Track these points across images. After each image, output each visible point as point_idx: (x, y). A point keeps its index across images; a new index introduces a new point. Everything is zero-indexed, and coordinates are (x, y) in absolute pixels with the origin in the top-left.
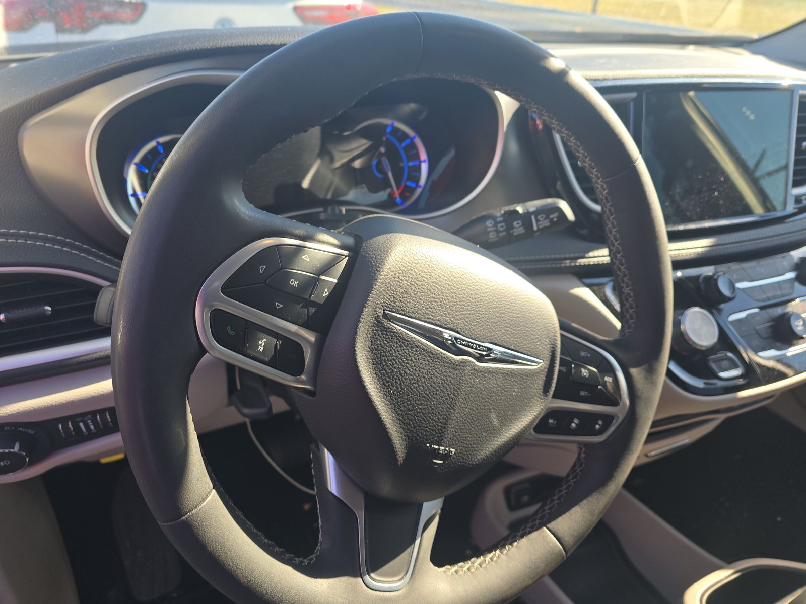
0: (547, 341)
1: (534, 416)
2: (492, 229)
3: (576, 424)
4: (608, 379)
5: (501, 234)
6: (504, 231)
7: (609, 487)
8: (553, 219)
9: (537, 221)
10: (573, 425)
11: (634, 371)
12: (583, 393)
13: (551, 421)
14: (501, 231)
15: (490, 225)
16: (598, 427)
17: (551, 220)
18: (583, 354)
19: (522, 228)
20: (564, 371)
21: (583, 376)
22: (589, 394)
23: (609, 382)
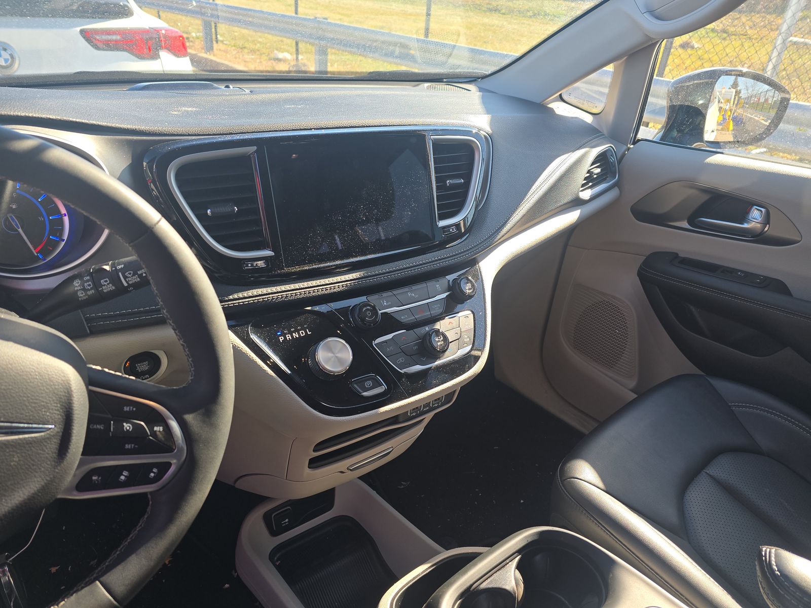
0: (59, 405)
1: (45, 481)
2: (79, 288)
3: (125, 476)
4: (158, 429)
5: (90, 293)
6: (91, 289)
7: (170, 530)
8: (142, 274)
9: (125, 278)
10: (122, 478)
11: (189, 418)
12: (128, 446)
13: (94, 478)
14: (88, 290)
15: (77, 285)
16: (152, 475)
17: (140, 276)
18: (126, 409)
19: (111, 285)
20: (102, 428)
21: (125, 430)
22: (136, 446)
23: (159, 431)
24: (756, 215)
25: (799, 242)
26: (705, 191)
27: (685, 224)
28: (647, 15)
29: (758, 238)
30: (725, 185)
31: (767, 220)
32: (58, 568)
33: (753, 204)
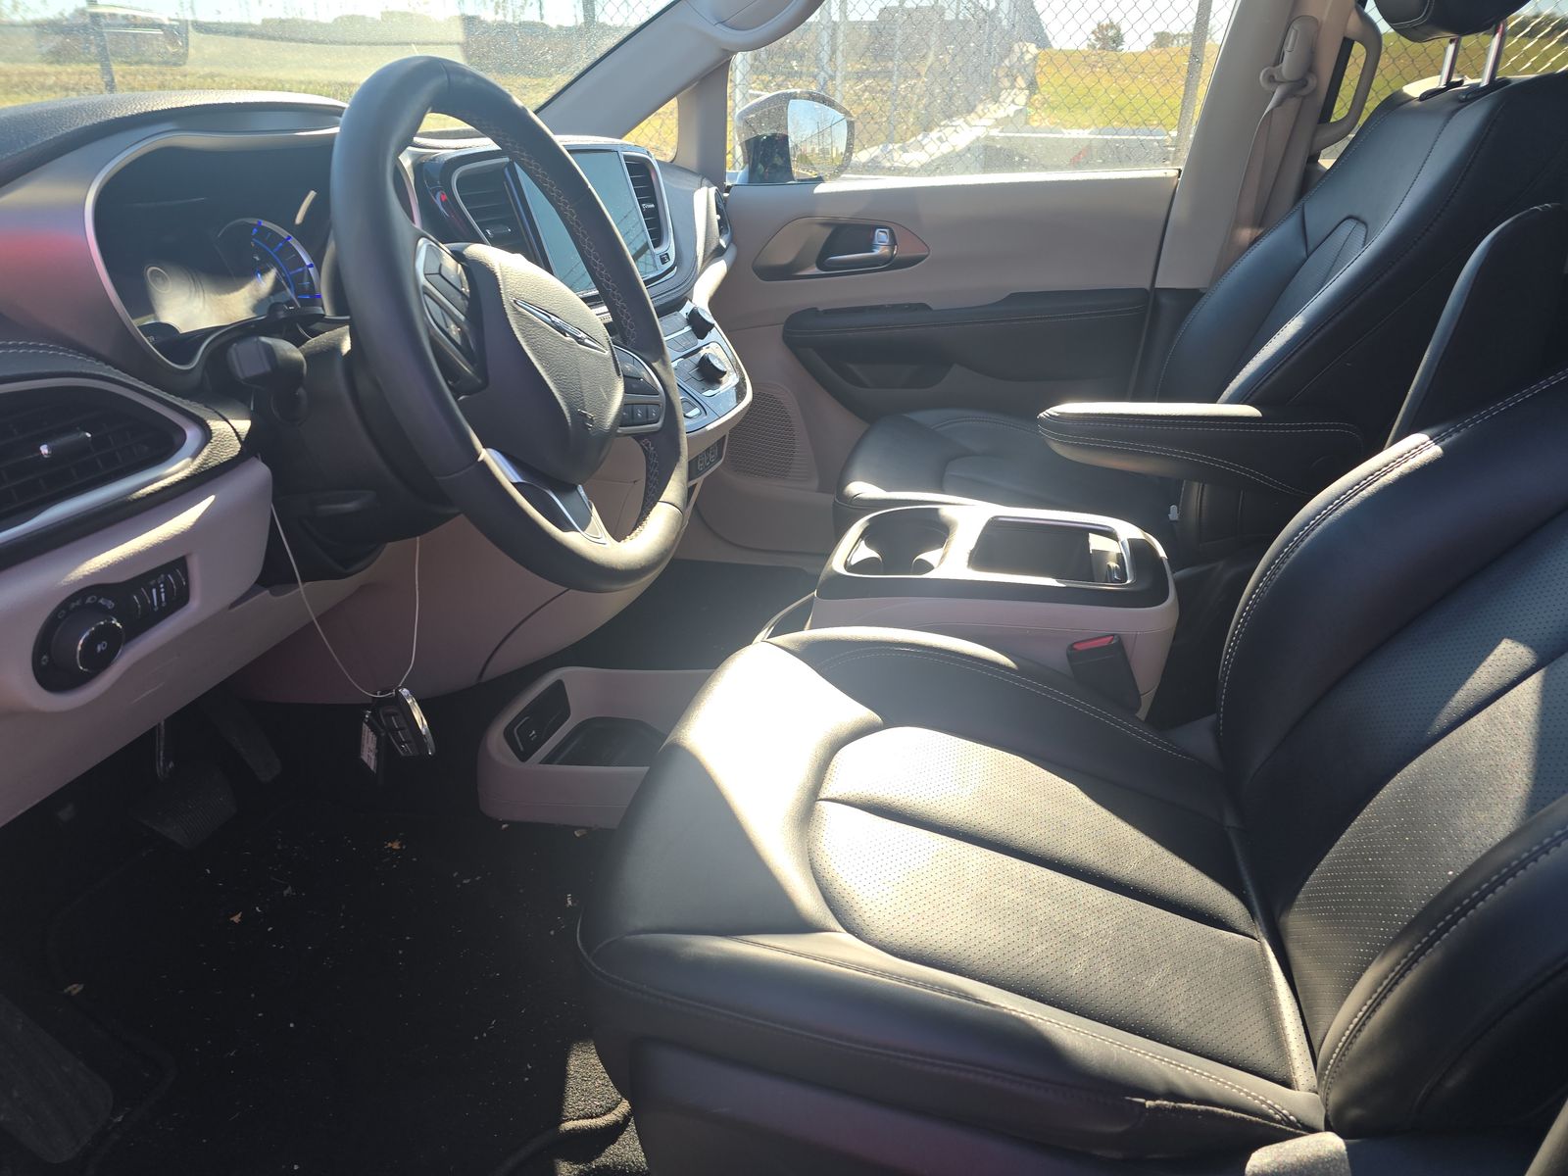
10: (639, 415)
24: (881, 236)
25: (927, 256)
26: (825, 224)
27: (815, 270)
28: (719, 26)
29: (891, 263)
30: (845, 213)
31: (893, 242)
32: (240, 915)
33: (875, 228)
